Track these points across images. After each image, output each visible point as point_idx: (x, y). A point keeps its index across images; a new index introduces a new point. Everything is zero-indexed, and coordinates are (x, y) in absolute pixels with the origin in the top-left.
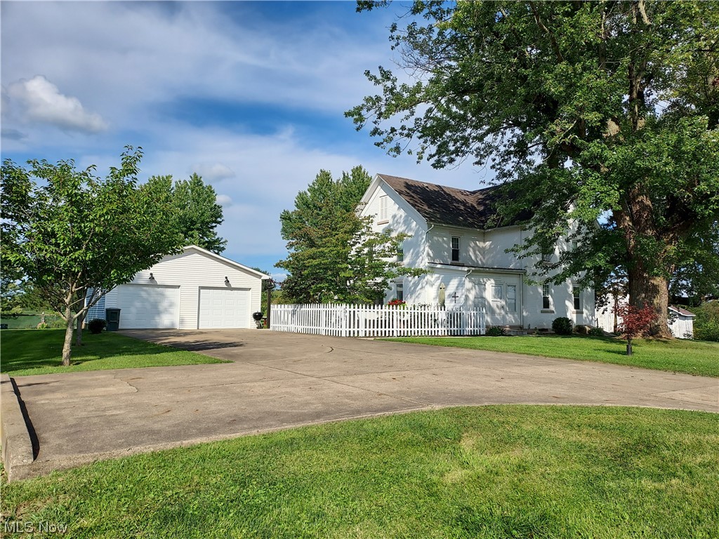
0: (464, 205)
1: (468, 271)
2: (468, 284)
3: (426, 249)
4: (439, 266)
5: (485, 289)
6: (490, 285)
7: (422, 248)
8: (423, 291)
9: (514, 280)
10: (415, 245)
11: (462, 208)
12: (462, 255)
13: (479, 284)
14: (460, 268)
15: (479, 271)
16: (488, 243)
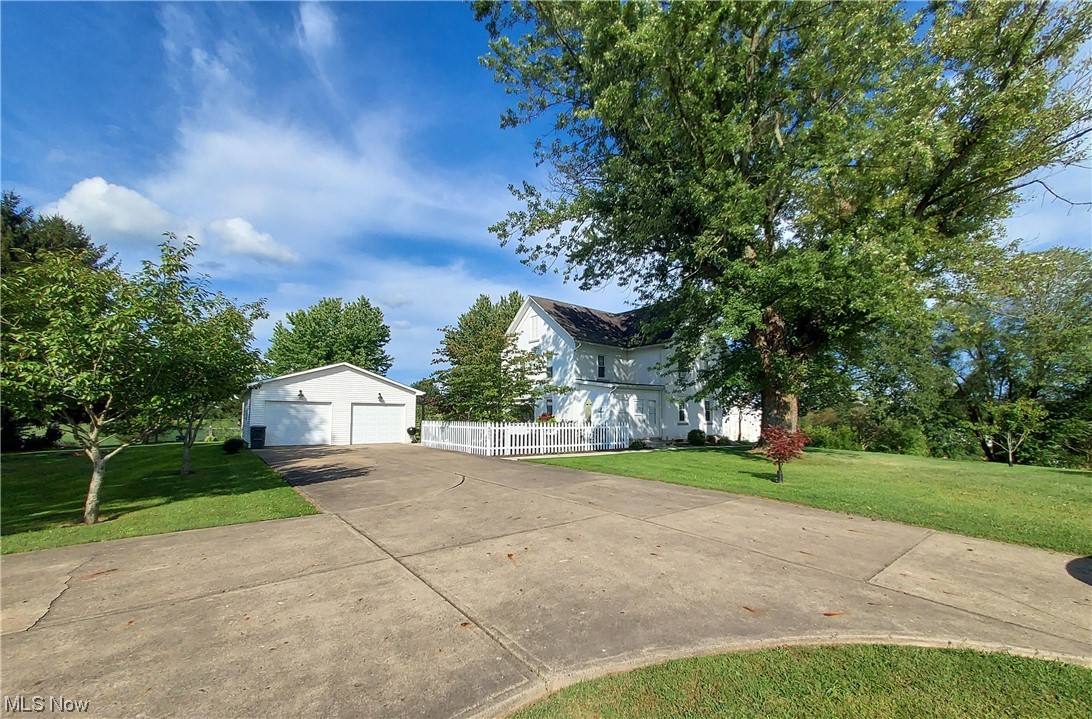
0: (609, 326)
1: (613, 388)
2: (613, 401)
3: (573, 367)
4: (586, 383)
5: (628, 404)
6: (633, 400)
7: (570, 367)
8: (571, 407)
9: (655, 396)
10: (563, 363)
11: (608, 328)
12: (607, 372)
13: (623, 400)
14: (605, 385)
15: (623, 387)
16: (631, 361)
